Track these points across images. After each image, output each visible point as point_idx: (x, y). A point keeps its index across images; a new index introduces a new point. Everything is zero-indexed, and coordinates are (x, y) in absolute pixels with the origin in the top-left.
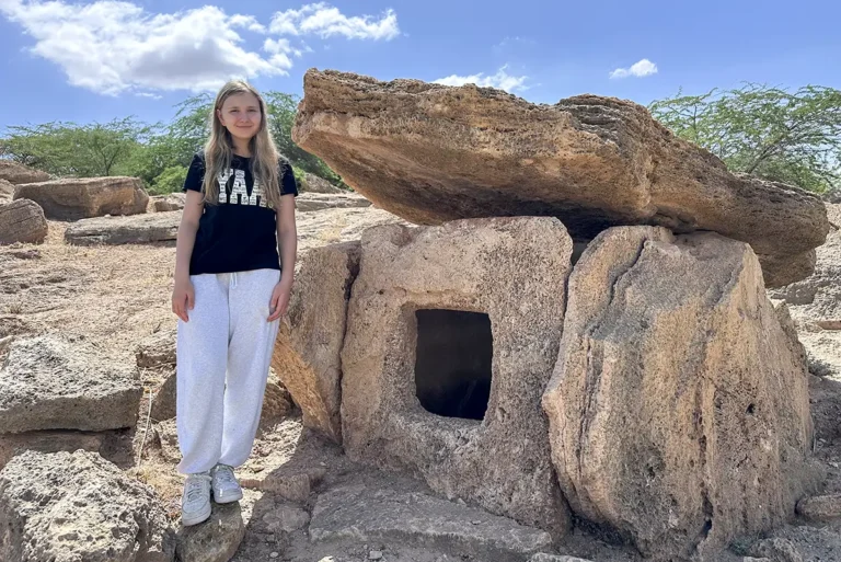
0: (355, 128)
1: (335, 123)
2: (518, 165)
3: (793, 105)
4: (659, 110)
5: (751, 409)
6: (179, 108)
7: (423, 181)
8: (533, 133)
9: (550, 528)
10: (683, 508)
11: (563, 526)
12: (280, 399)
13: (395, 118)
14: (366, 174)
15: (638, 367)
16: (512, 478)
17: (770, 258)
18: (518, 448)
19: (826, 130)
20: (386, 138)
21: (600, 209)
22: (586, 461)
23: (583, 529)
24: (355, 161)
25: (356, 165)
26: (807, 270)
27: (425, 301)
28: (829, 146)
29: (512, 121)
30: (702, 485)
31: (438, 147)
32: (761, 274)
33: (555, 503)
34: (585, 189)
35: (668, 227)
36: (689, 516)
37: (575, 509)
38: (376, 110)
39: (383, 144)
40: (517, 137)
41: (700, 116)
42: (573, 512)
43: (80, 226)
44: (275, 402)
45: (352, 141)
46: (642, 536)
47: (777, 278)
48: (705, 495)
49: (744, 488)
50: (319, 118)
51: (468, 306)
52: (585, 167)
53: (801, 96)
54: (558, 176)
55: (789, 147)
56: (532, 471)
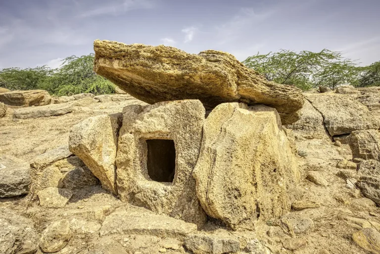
0: (116, 65)
1: (108, 62)
2: (184, 79)
3: (298, 58)
4: (251, 60)
5: (275, 171)
6: (63, 61)
7: (150, 87)
8: (188, 65)
9: (198, 222)
10: (249, 210)
11: (203, 221)
12: (93, 178)
13: (132, 60)
14: (126, 84)
15: (230, 158)
16: (183, 204)
17: (284, 114)
18: (185, 193)
19: (309, 67)
20: (129, 68)
21: (219, 97)
22: (209, 196)
23: (211, 222)
24: (120, 79)
25: (121, 81)
26: (298, 118)
27: (148, 136)
28: (310, 73)
29: (179, 60)
30: (256, 200)
31: (150, 72)
32: (280, 120)
33: (200, 213)
34: (211, 88)
35: (245, 103)
36: (251, 213)
37: (208, 214)
38: (124, 56)
39: (129, 71)
40: (182, 67)
41: (266, 63)
42: (207, 216)
43: (20, 110)
44: (91, 180)
45: (116, 70)
46: (232, 222)
47: (287, 121)
48: (257, 205)
49: (272, 200)
50: (101, 60)
51: (165, 137)
52: (209, 79)
53: (300, 55)
54: (200, 83)
55: (297, 74)
56: (191, 201)
